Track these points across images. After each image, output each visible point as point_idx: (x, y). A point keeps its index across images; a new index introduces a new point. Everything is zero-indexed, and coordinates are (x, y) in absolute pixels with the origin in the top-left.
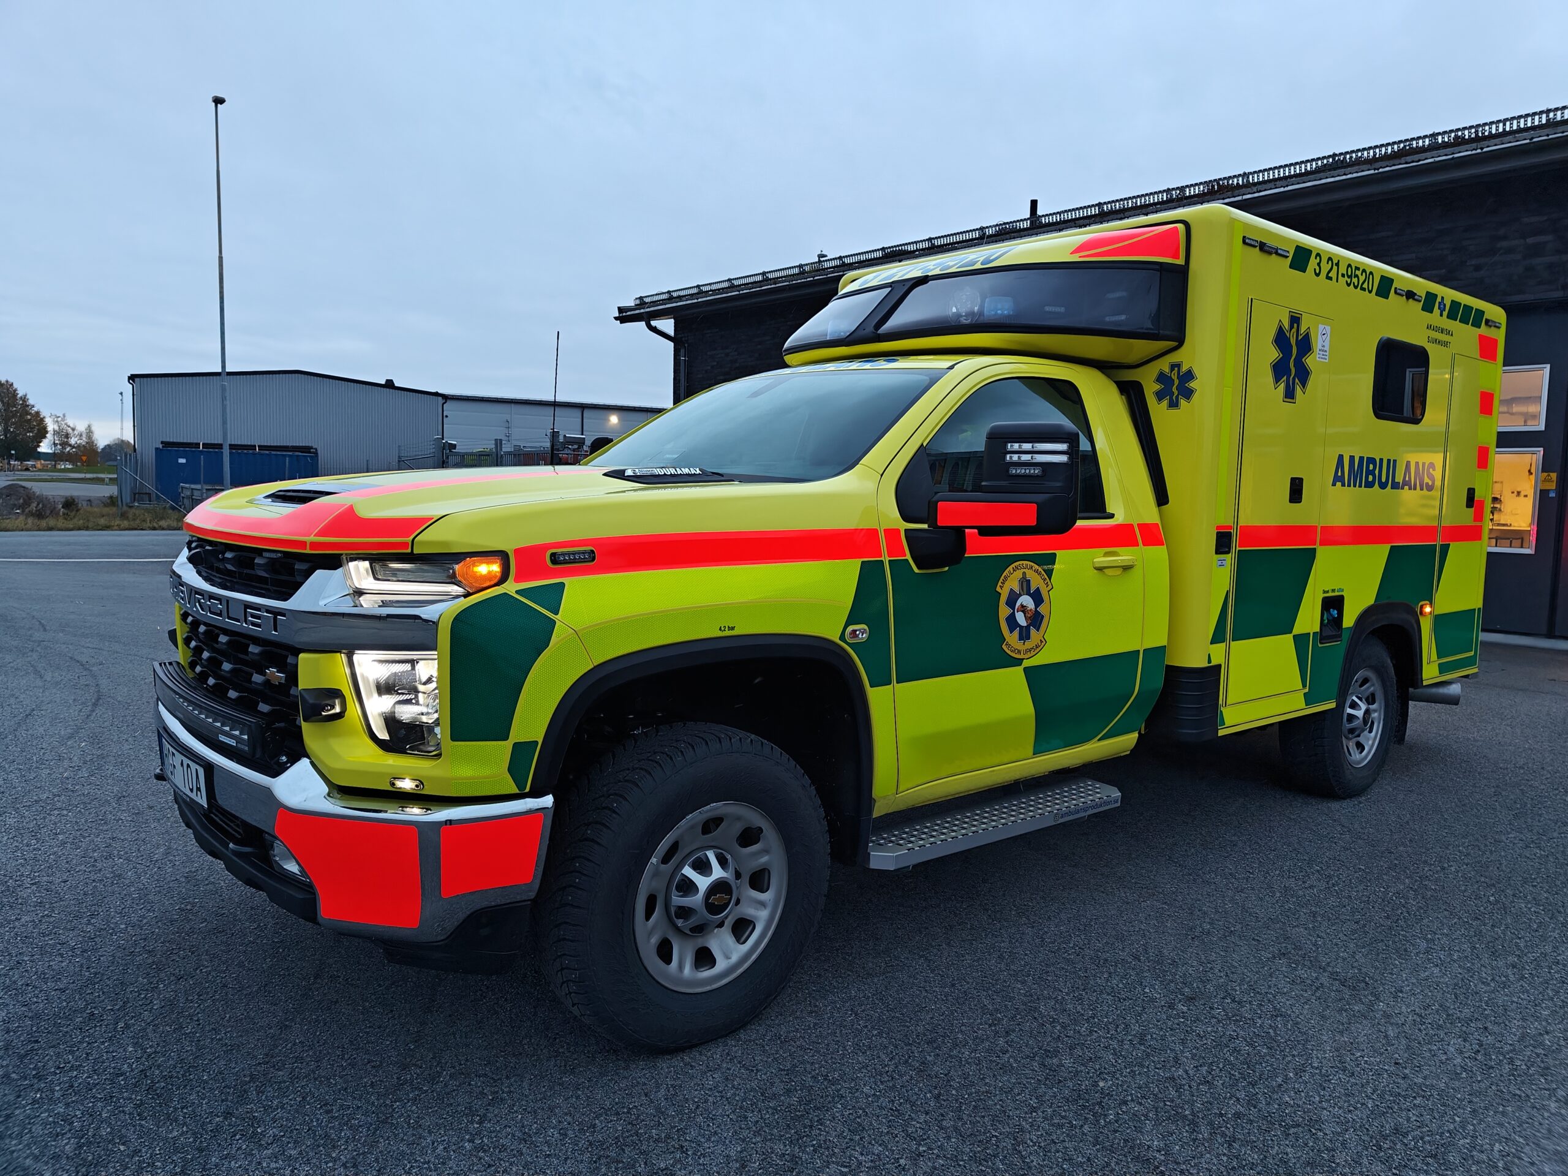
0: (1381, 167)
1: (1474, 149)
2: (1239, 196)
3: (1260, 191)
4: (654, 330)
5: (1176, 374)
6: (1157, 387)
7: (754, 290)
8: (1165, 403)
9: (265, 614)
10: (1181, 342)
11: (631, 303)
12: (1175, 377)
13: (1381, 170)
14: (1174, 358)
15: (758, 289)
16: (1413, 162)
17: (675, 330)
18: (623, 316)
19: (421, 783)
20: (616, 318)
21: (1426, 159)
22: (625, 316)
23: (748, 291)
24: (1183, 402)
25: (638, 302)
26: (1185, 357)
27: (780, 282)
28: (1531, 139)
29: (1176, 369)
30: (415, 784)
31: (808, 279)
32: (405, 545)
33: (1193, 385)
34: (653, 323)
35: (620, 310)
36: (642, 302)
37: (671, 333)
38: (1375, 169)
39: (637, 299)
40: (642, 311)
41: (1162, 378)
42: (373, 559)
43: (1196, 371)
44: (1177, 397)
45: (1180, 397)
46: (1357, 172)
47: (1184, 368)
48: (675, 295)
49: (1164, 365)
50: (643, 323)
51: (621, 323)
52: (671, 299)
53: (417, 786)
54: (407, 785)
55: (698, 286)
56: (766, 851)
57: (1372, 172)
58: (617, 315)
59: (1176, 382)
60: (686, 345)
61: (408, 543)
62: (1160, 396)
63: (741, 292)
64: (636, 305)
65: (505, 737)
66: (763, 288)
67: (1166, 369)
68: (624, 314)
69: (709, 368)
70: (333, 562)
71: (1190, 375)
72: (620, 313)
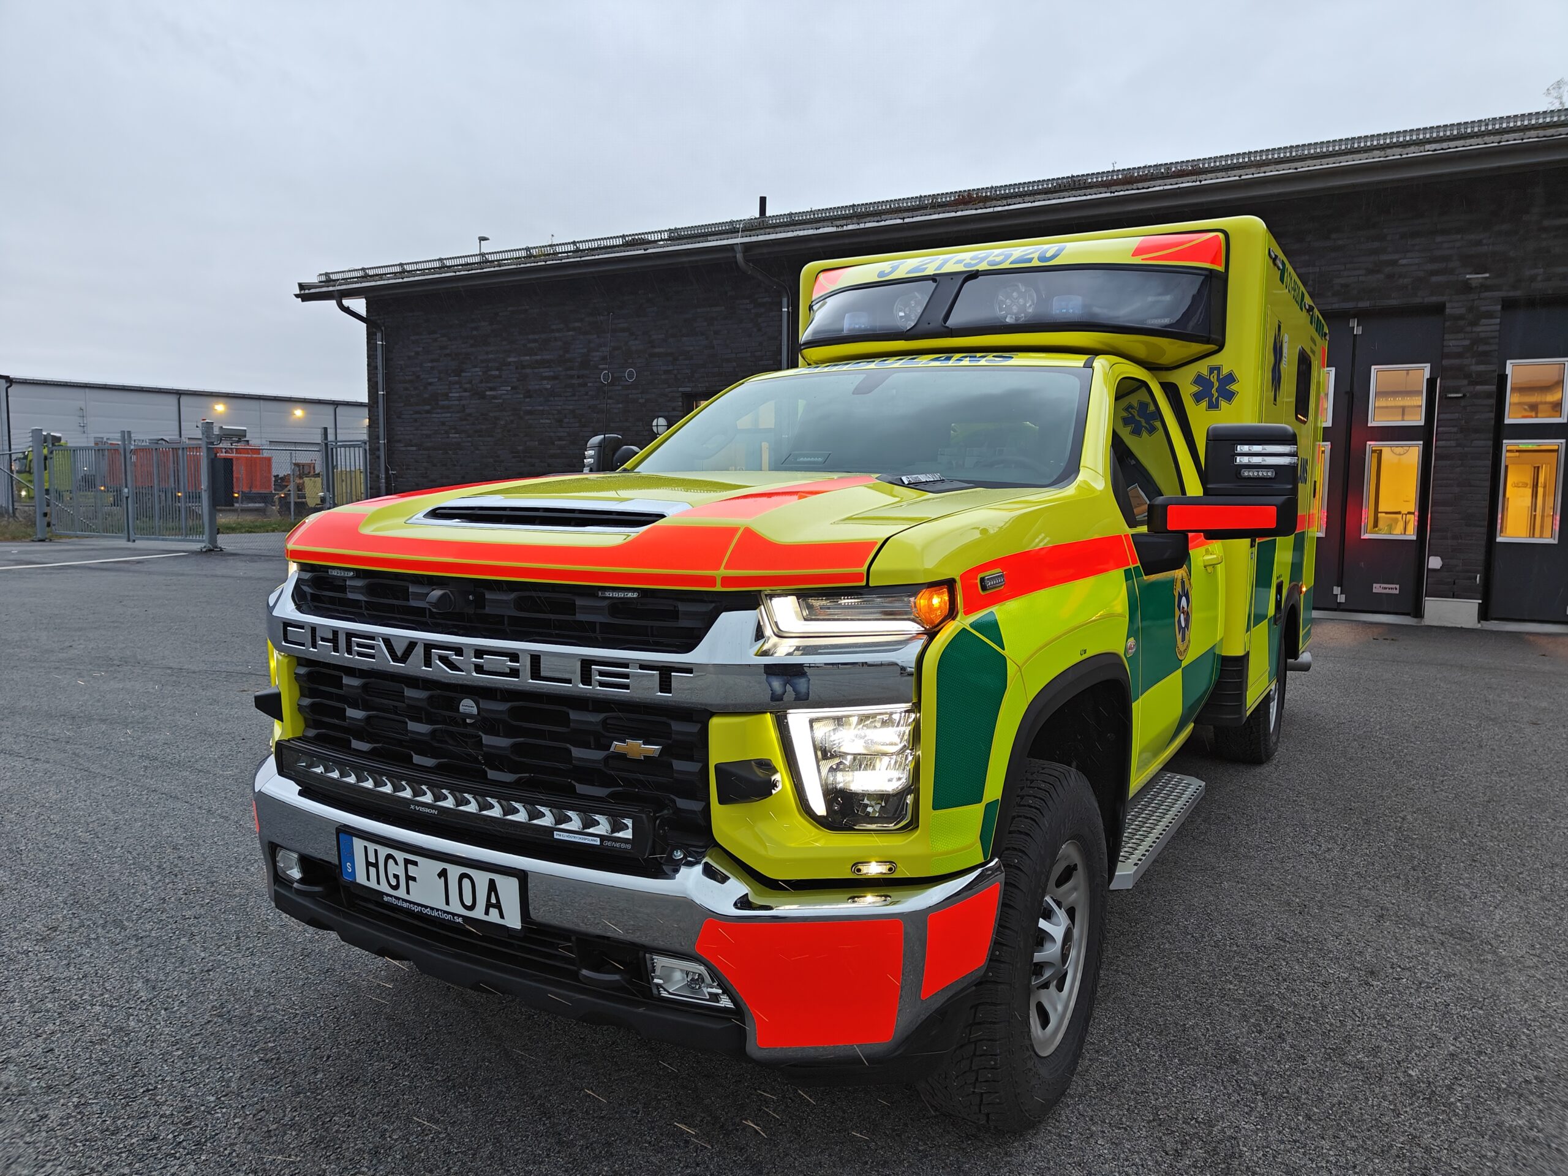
0: (1116, 191)
1: (1194, 181)
2: (990, 207)
3: (1010, 205)
4: (347, 310)
5: (1216, 377)
6: (1195, 389)
7: (473, 272)
8: (1204, 404)
9: (639, 671)
10: (1221, 347)
11: (314, 279)
12: (1214, 378)
13: (1116, 194)
14: (1214, 361)
15: (479, 271)
16: (1143, 188)
17: (367, 311)
18: (304, 294)
19: (892, 864)
20: (297, 296)
21: (1154, 186)
22: (307, 293)
23: (466, 272)
24: (1223, 404)
25: (323, 278)
26: (1225, 360)
27: (505, 265)
28: (1240, 176)
29: (1216, 372)
30: (888, 867)
31: (539, 264)
32: (858, 577)
33: (1234, 387)
34: (346, 302)
35: (302, 286)
36: (328, 280)
37: (363, 312)
38: (1111, 192)
39: (321, 275)
40: (331, 289)
41: (1199, 380)
42: (802, 595)
43: (1237, 374)
44: (1217, 399)
45: (1220, 398)
46: (1095, 194)
47: (1225, 371)
48: (371, 273)
49: (1202, 368)
50: (334, 302)
51: (303, 301)
52: (366, 277)
53: (890, 869)
54: (874, 869)
55: (401, 265)
56: (1075, 889)
57: (1108, 195)
58: (298, 292)
59: (1216, 385)
60: (383, 328)
61: (862, 574)
62: (1198, 398)
63: (458, 273)
64: (320, 282)
65: (979, 800)
66: (485, 270)
67: (1205, 372)
68: (307, 291)
69: (413, 354)
70: (749, 601)
71: (1231, 378)
72: (300, 290)
